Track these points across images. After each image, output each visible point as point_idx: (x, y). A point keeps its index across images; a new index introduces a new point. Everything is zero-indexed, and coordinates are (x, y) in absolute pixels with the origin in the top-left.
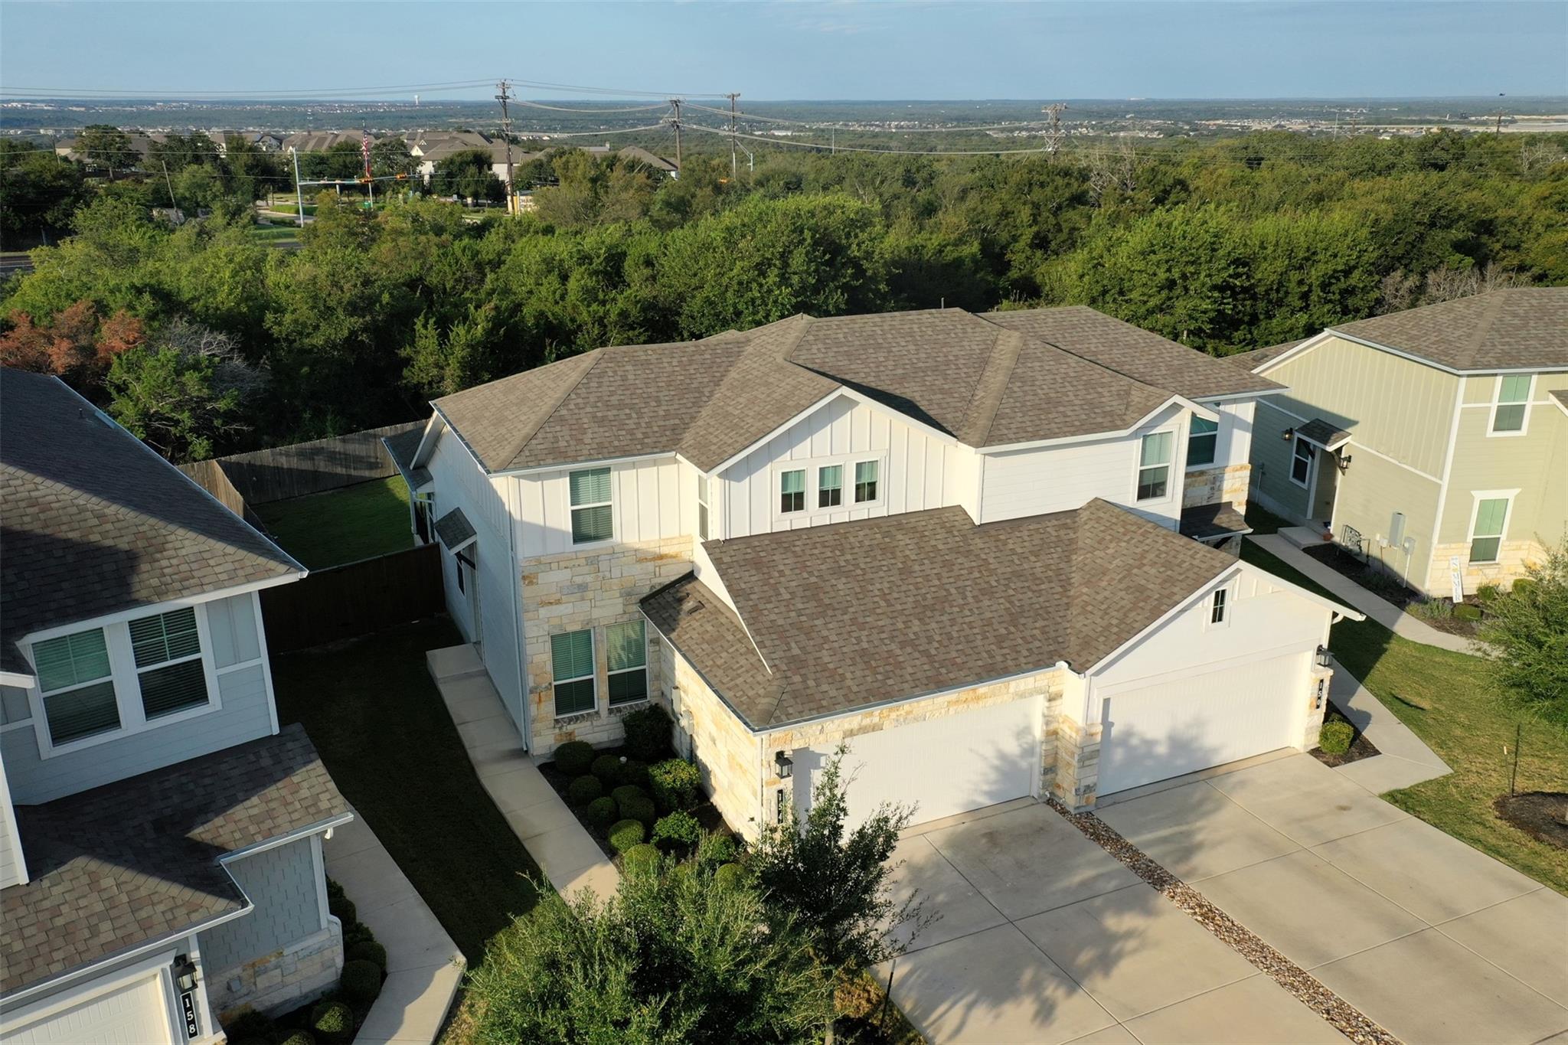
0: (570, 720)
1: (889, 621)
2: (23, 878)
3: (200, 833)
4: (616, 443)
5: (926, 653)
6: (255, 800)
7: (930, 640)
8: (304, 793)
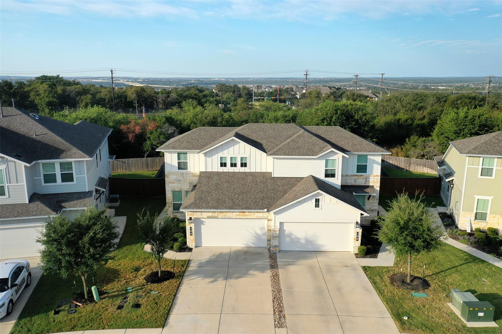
0: (176, 212)
1: (231, 194)
2: (27, 202)
3: (63, 204)
4: (188, 147)
5: (234, 202)
6: (76, 201)
7: (237, 199)
8: (85, 202)
